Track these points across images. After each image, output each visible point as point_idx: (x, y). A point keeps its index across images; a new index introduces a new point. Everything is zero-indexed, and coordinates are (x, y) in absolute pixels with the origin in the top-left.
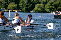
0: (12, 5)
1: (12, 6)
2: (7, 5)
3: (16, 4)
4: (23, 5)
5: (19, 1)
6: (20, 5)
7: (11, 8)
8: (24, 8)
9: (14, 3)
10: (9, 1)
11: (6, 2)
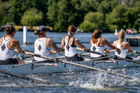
0: (31, 15)
1: (32, 17)
2: (19, 14)
3: (41, 13)
4: (55, 16)
5: (48, 6)
6: (50, 15)
7: (29, 22)
8: (60, 21)
9: (36, 10)
10: (24, 6)
11: (18, 9)
